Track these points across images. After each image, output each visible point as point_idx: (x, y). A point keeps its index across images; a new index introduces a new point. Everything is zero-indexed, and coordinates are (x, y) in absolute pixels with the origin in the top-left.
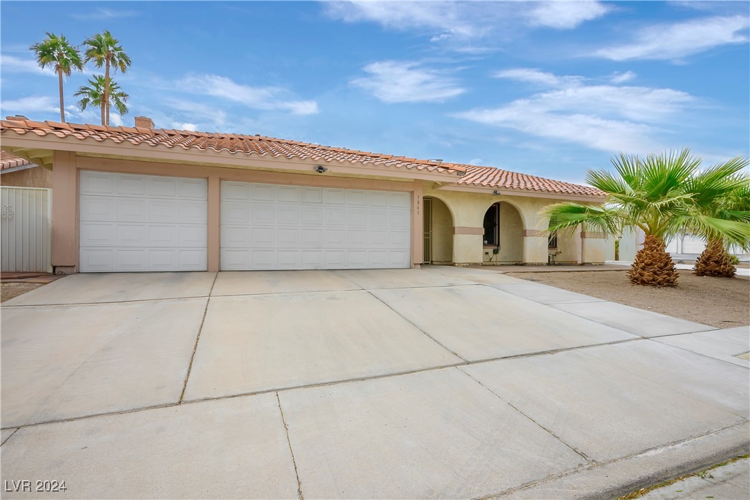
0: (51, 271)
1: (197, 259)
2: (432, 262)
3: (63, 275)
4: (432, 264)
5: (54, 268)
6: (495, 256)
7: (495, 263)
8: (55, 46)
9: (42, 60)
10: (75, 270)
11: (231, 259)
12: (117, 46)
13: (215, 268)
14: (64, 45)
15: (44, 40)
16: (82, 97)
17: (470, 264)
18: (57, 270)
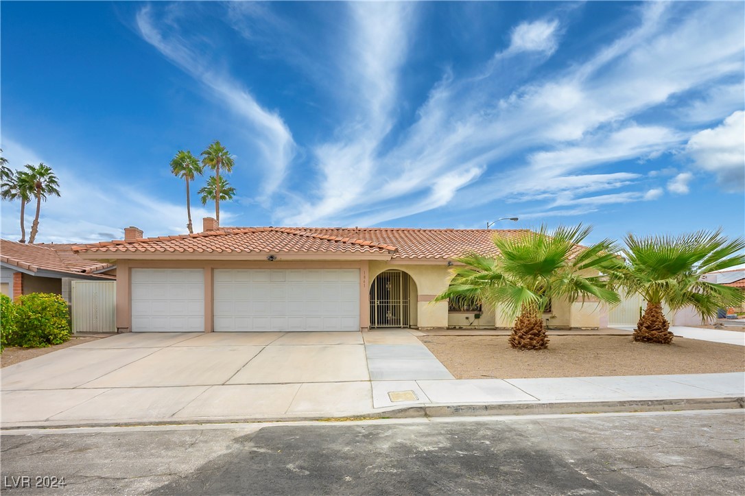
0: (116, 331)
1: (199, 323)
2: (410, 326)
3: (122, 333)
4: (410, 328)
5: (118, 329)
6: (477, 320)
7: (477, 327)
8: (183, 159)
9: (176, 171)
10: (128, 330)
11: (220, 324)
12: (225, 151)
13: (211, 329)
14: (190, 158)
15: (176, 156)
16: (203, 194)
17: (434, 328)
18: (119, 330)
